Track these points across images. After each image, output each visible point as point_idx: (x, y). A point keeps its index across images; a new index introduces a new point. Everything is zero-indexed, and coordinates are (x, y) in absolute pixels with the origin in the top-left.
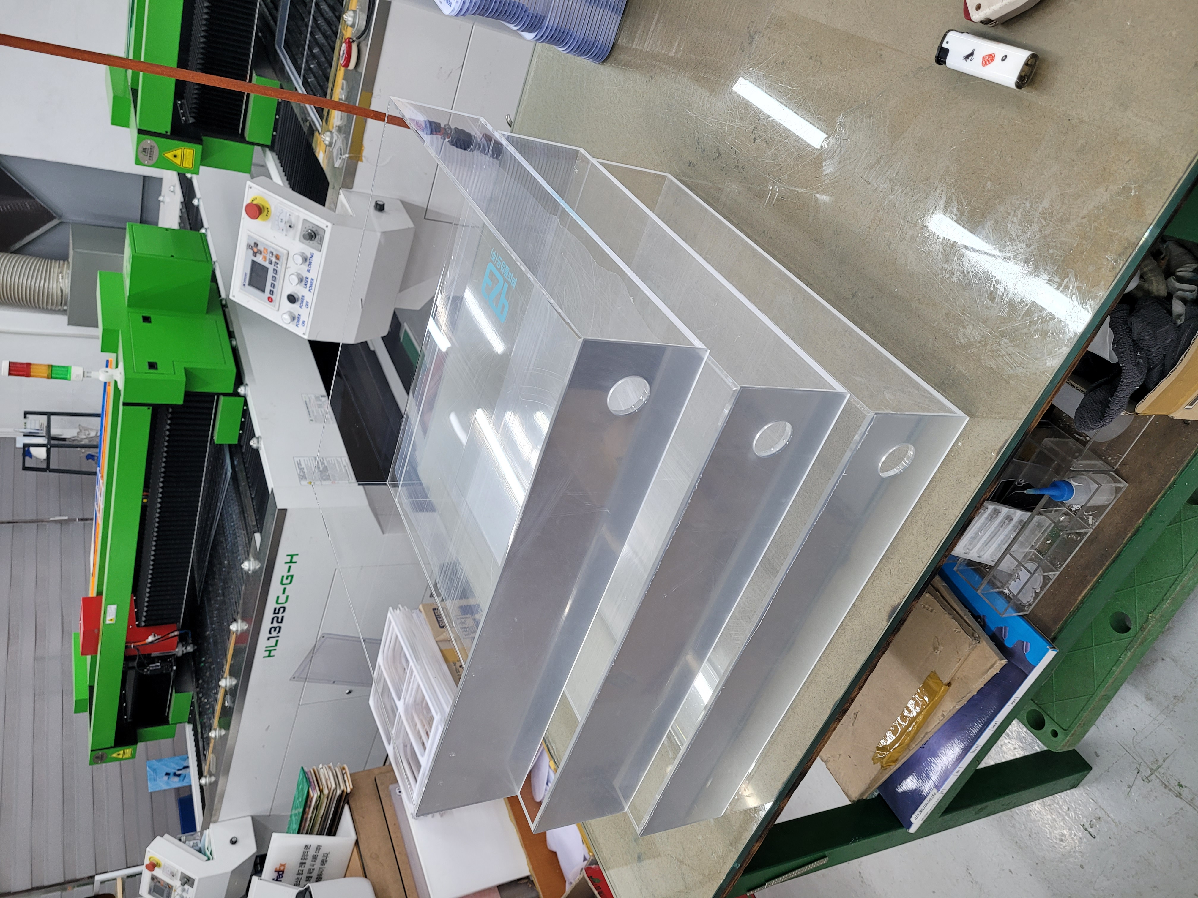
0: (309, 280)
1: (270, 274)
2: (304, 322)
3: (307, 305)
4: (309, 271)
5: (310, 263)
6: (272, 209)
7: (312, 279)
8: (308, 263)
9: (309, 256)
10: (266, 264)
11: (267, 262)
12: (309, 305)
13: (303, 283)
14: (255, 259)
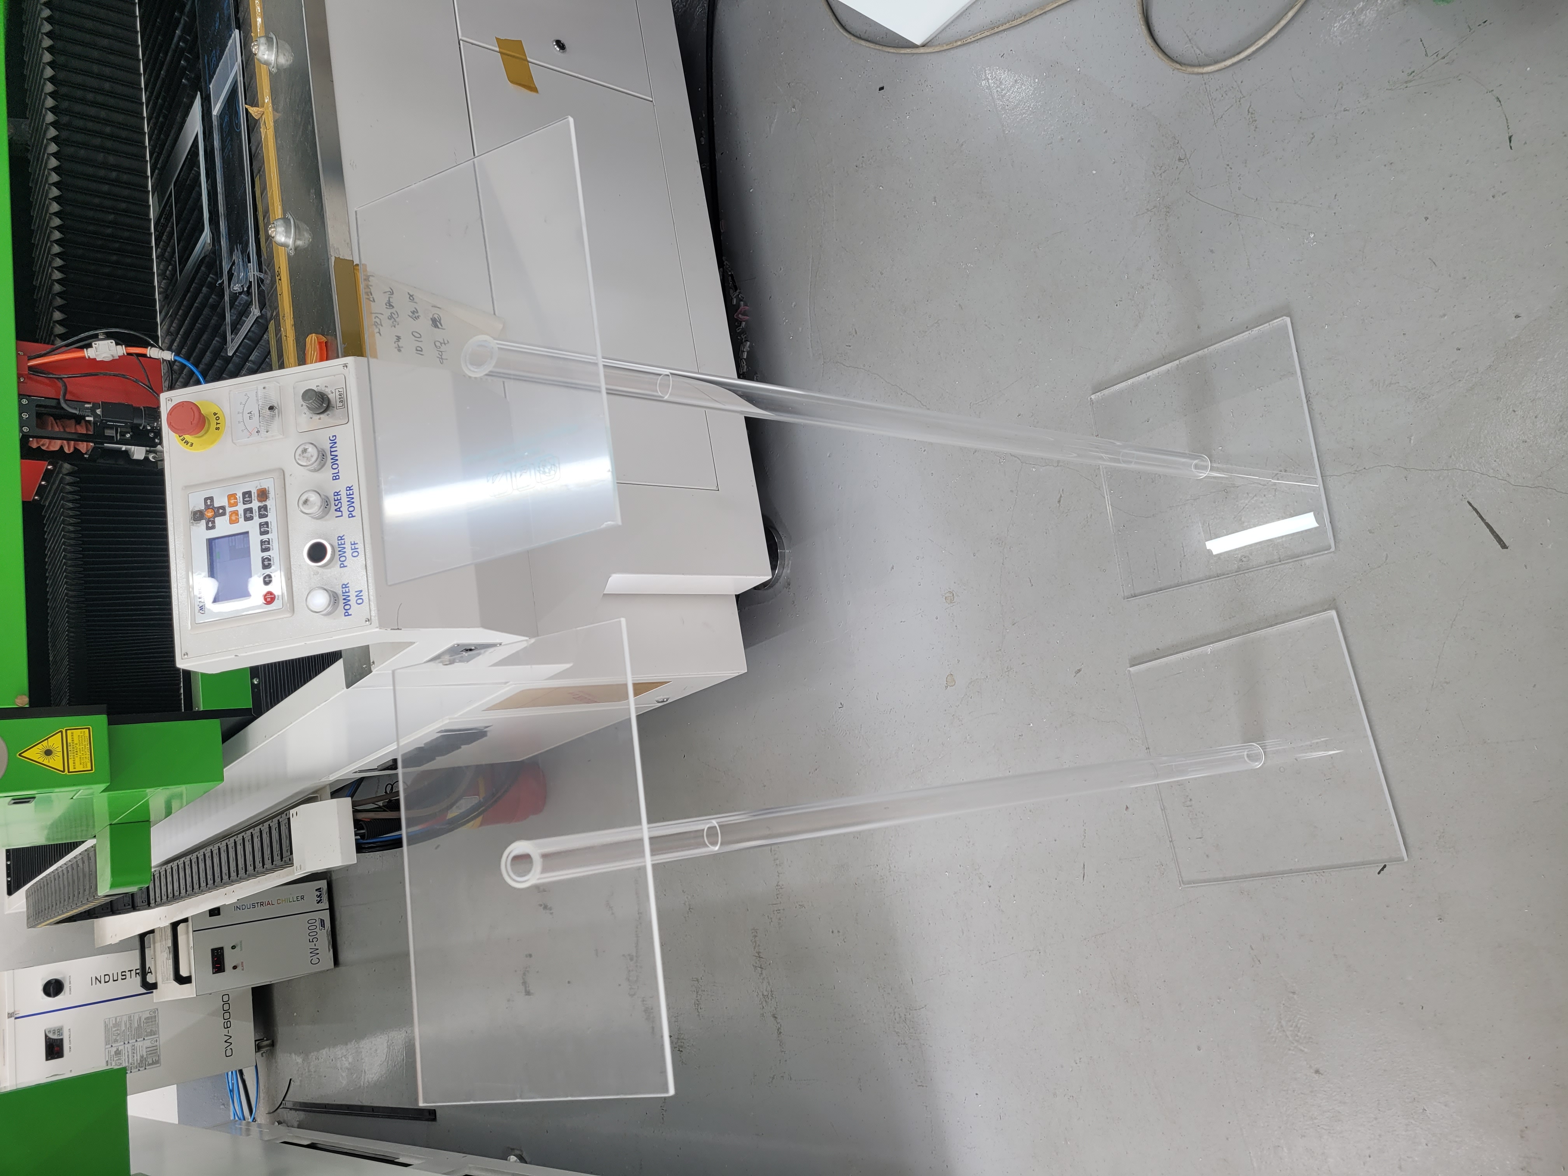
0: (343, 494)
1: (255, 539)
2: (359, 592)
3: (355, 550)
4: (336, 477)
5: (335, 459)
6: (226, 410)
7: (349, 488)
8: (329, 461)
9: (327, 446)
10: (242, 526)
11: (242, 520)
12: (360, 546)
13: (334, 508)
14: (212, 534)
